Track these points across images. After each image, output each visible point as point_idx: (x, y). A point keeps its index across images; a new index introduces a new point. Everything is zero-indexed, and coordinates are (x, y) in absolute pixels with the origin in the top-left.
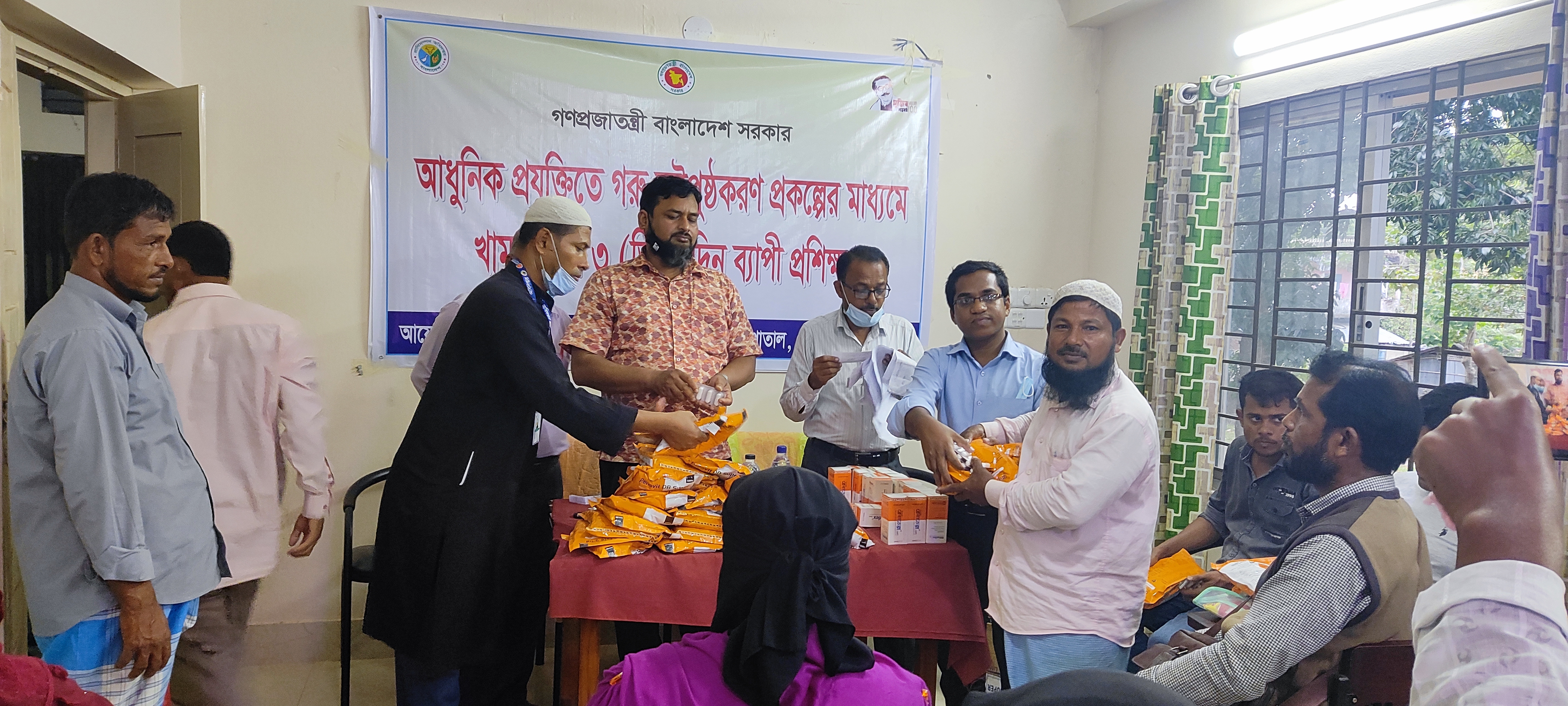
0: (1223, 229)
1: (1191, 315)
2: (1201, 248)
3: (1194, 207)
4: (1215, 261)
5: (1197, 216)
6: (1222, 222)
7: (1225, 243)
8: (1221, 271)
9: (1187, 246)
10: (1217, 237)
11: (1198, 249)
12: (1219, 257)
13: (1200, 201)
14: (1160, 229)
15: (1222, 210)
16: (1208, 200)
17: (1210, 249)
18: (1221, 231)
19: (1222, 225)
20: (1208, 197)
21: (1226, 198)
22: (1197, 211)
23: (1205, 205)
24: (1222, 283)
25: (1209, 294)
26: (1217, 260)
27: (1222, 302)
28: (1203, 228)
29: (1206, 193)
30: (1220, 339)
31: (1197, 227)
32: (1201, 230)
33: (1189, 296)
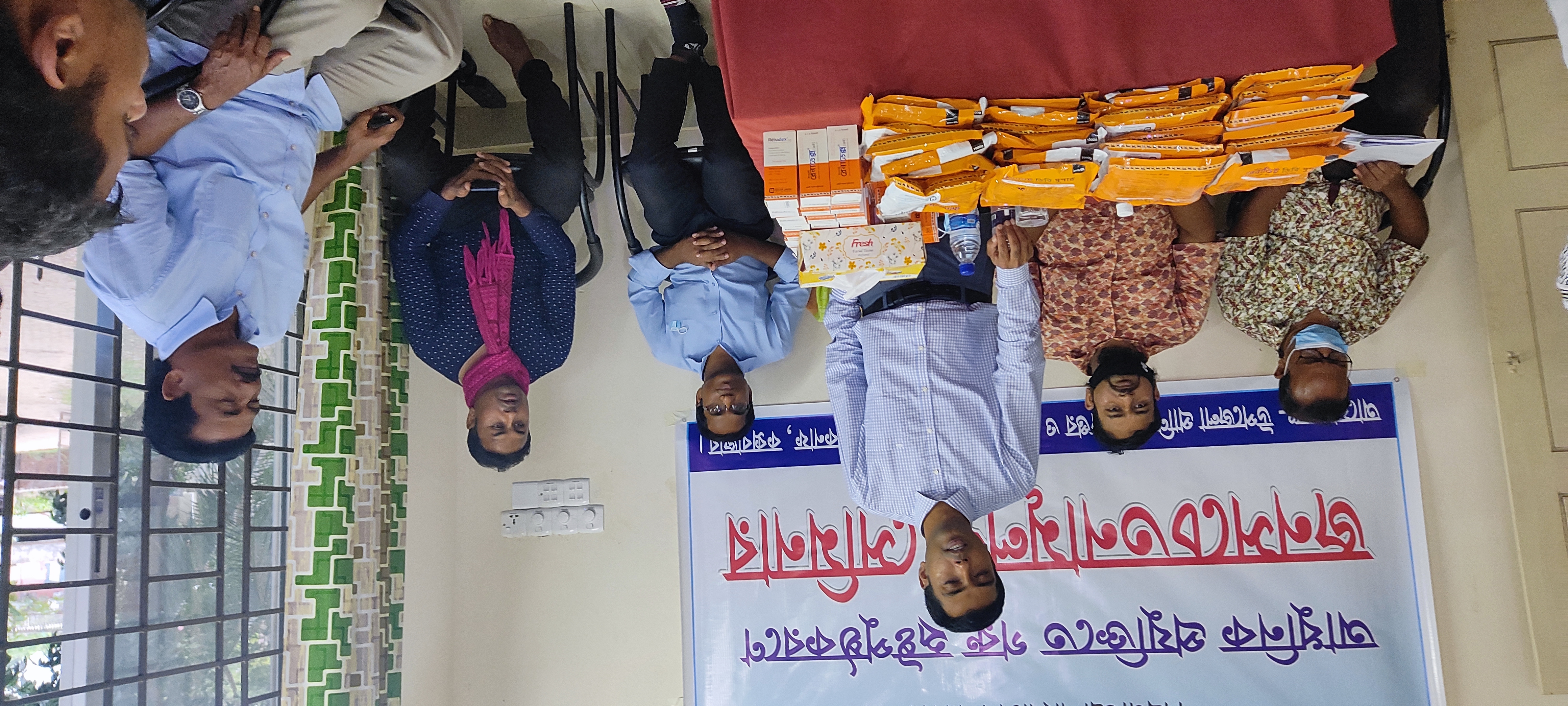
0: (300, 642)
1: (342, 512)
2: (331, 611)
3: (343, 671)
4: (309, 594)
5: (339, 658)
6: (301, 653)
7: (294, 622)
8: (300, 580)
9: (350, 612)
10: (310, 629)
11: (335, 610)
12: (305, 600)
13: (335, 680)
14: (381, 633)
15: (302, 669)
16: (323, 683)
17: (317, 611)
18: (303, 639)
19: (302, 648)
20: (324, 688)
21: (296, 689)
22: (339, 665)
23: (328, 675)
24: (298, 563)
25: (316, 546)
26: (306, 597)
27: (297, 534)
28: (329, 641)
29: (327, 692)
30: (298, 481)
31: (338, 642)
32: (333, 639)
33: (346, 540)
